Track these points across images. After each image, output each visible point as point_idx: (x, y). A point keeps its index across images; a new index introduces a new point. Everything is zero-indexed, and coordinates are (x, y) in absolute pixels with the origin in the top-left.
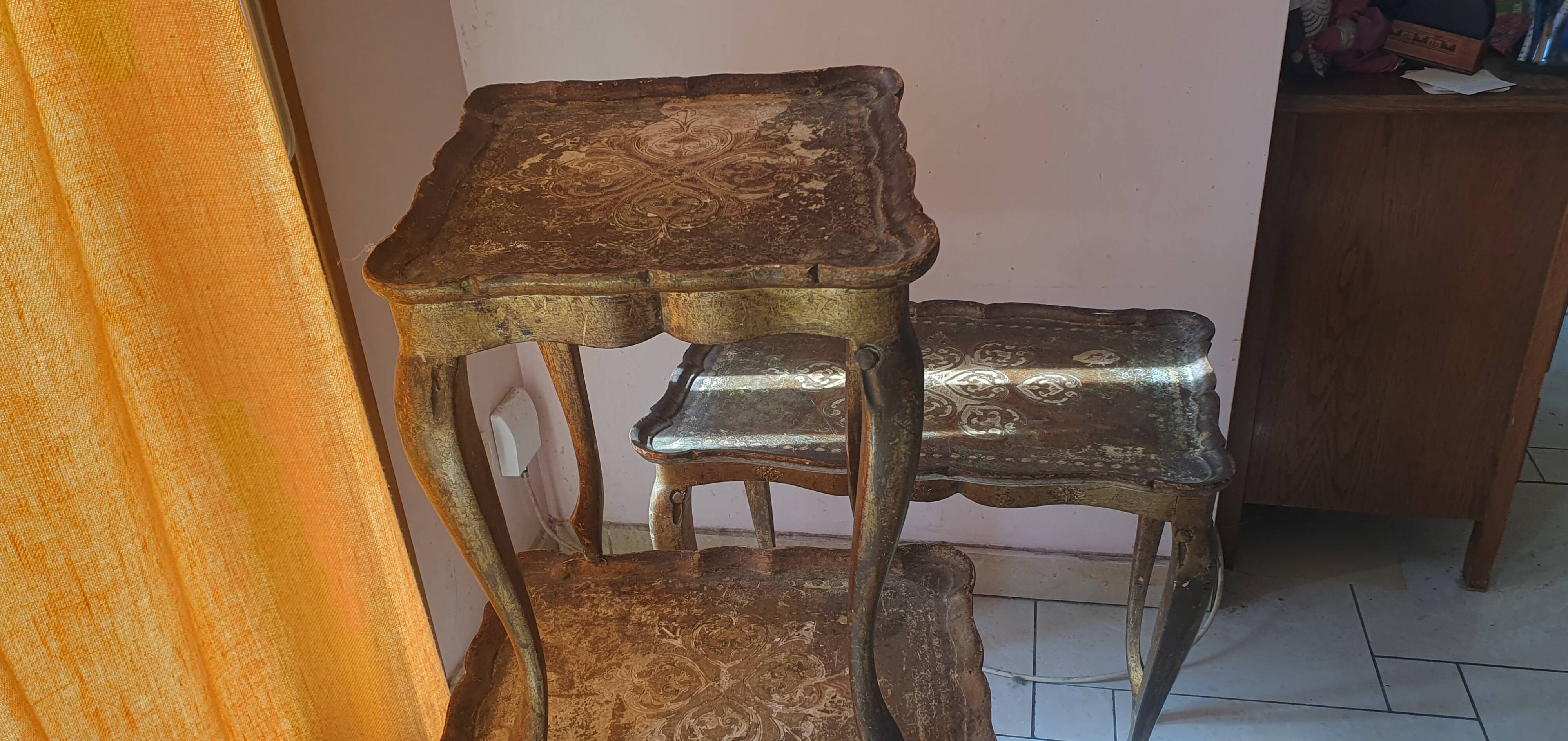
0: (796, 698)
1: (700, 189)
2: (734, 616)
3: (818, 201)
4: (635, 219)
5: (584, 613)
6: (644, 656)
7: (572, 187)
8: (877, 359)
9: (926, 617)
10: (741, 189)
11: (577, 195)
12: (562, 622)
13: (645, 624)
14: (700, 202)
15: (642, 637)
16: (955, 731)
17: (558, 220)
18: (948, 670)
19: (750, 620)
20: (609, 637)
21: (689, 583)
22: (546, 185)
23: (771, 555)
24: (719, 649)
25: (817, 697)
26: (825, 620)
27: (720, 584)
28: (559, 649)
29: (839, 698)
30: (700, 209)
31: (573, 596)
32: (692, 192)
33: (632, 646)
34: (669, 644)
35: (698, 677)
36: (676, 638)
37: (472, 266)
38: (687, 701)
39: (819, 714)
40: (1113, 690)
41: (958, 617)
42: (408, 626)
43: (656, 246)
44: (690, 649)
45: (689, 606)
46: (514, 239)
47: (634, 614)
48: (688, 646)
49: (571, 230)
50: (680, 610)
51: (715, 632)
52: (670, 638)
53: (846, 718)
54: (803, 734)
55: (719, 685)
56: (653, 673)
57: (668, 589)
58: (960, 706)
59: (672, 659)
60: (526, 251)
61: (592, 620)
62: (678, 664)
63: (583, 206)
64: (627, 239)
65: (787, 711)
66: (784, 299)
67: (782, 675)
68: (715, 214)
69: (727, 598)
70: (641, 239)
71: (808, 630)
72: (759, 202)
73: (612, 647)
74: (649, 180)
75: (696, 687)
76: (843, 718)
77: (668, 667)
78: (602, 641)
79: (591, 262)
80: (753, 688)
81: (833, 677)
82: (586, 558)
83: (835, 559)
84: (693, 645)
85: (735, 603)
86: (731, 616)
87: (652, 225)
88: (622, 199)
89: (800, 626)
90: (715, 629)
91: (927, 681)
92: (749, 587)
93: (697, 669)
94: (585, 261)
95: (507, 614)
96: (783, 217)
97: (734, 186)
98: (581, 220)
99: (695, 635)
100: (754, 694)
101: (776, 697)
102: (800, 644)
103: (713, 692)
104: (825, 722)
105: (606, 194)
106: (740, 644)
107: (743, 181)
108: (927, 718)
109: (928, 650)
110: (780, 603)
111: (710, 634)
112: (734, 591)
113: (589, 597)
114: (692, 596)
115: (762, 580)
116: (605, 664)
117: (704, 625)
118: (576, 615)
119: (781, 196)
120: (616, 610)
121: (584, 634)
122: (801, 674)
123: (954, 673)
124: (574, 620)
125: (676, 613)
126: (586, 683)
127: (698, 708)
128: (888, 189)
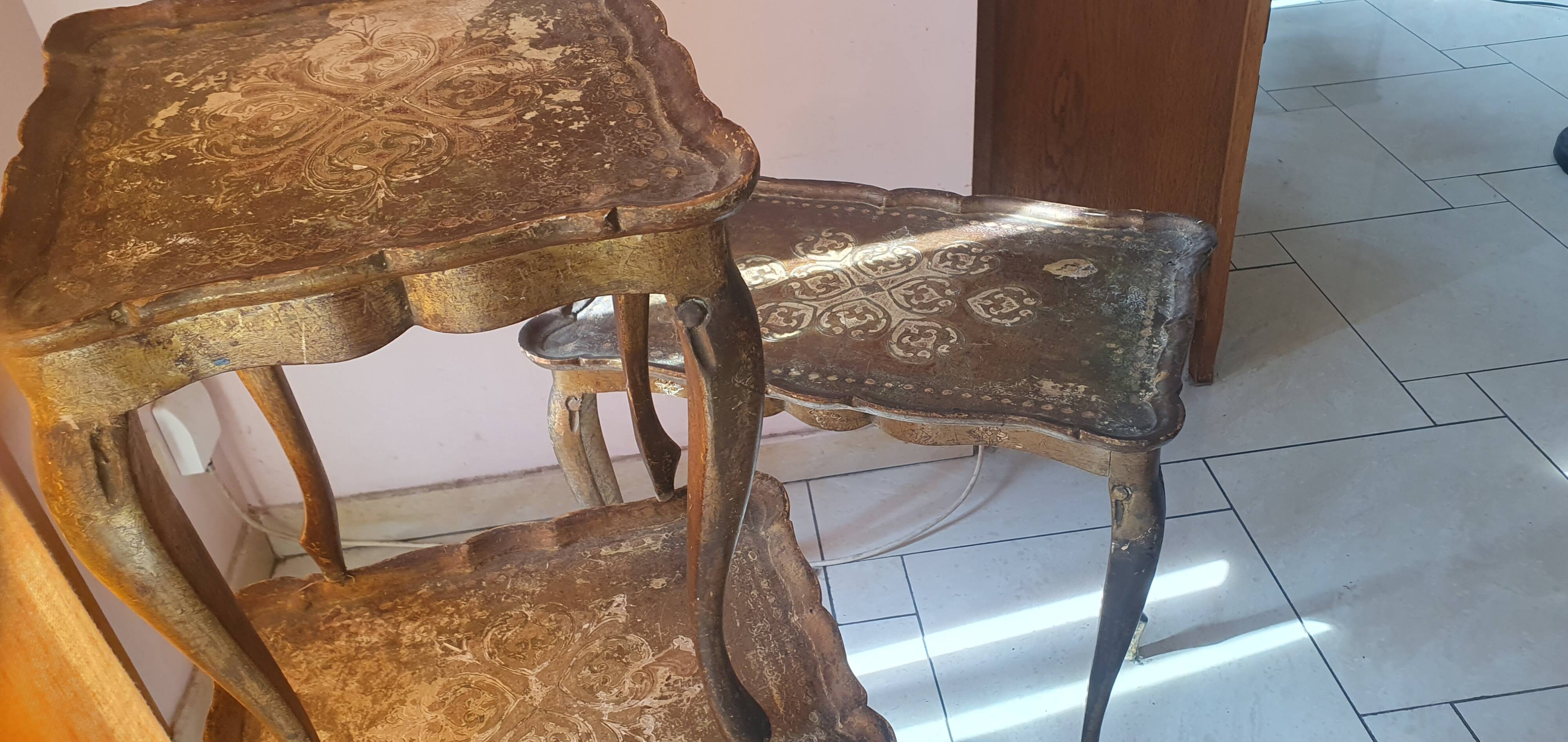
0: (626, 691)
1: (417, 122)
2: (528, 609)
3: (578, 117)
4: (337, 176)
5: (342, 646)
6: (430, 683)
7: (234, 143)
8: (705, 312)
9: (746, 558)
10: (471, 113)
11: (245, 153)
12: (318, 664)
13: (421, 644)
14: (421, 139)
15: (421, 660)
16: (811, 682)
17: (228, 194)
18: (785, 613)
19: (548, 610)
20: (381, 670)
21: (463, 582)
22: (196, 146)
23: (554, 527)
24: (519, 653)
25: (649, 683)
26: (636, 588)
27: (500, 575)
28: (322, 698)
29: (674, 677)
30: (424, 149)
31: (322, 628)
32: (405, 127)
33: (413, 674)
34: (456, 661)
35: (502, 694)
36: (464, 653)
37: (118, 282)
38: (498, 727)
39: (656, 704)
40: (902, 556)
41: (782, 550)
42: (111, 701)
43: (379, 210)
44: (484, 662)
45: (469, 610)
46: (171, 232)
47: (404, 635)
48: (481, 659)
49: (251, 206)
50: (461, 616)
51: (509, 634)
52: (456, 654)
53: (688, 699)
54: (645, 732)
55: (531, 698)
56: (447, 702)
57: (438, 594)
58: (810, 652)
59: (466, 679)
60: (194, 247)
61: (354, 654)
62: (475, 684)
63: (259, 168)
64: (335, 206)
65: (618, 709)
66: (573, 258)
67: (602, 667)
68: (448, 153)
69: (513, 589)
70: (355, 203)
71: (618, 605)
72: (500, 129)
73: (388, 681)
74: (340, 118)
75: (503, 706)
76: (685, 701)
77: (463, 690)
78: (374, 677)
79: (293, 249)
80: (572, 691)
81: (661, 655)
82: (328, 579)
83: (629, 514)
84: (487, 656)
85: (525, 593)
86: (524, 610)
87: (364, 181)
88: (312, 150)
89: (608, 603)
90: (509, 630)
91: (766, 632)
92: (537, 571)
93: (500, 684)
94: (284, 249)
95: (262, 708)
96: (540, 144)
97: (460, 111)
98: (261, 189)
99: (485, 643)
100: (575, 698)
101: (602, 695)
102: (613, 624)
103: (526, 708)
104: (666, 711)
105: (286, 146)
106: (543, 642)
107: (469, 102)
108: (778, 676)
109: (759, 595)
110: (578, 581)
111: (504, 638)
112: (520, 579)
113: (343, 625)
114: (471, 596)
115: (550, 559)
116: (385, 705)
117: (494, 629)
118: (332, 651)
119: (528, 116)
120: (381, 635)
121: (349, 673)
122: (624, 660)
123: (793, 616)
124: (332, 659)
125: (457, 621)
126: (368, 734)
127: (513, 732)
128: (663, 91)
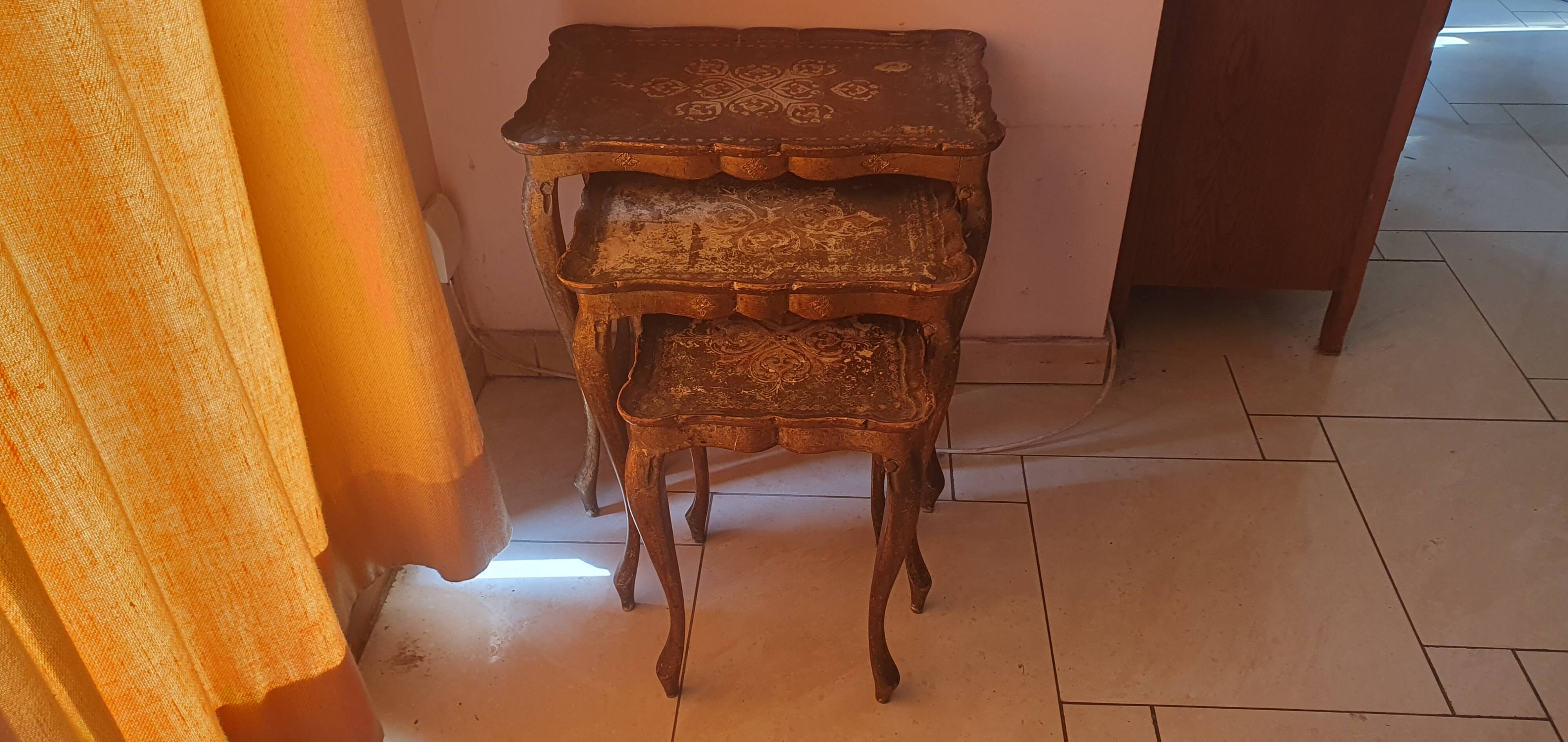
1: (799, 352)
3: (867, 366)
4: (762, 373)
7: (723, 345)
8: (897, 467)
10: (823, 353)
11: (727, 352)
14: (799, 362)
17: (718, 371)
22: (707, 343)
30: (799, 368)
32: (794, 354)
37: (675, 403)
43: (776, 394)
46: (695, 384)
49: (727, 380)
60: (704, 394)
63: (731, 361)
64: (759, 388)
66: (847, 433)
68: (808, 372)
70: (767, 389)
72: (833, 365)
74: (768, 343)
79: (740, 405)
87: (773, 378)
88: (754, 357)
94: (737, 403)
96: (847, 377)
97: (819, 351)
98: (732, 372)
105: (744, 352)
107: (823, 346)
119: (846, 361)
128: (908, 362)
